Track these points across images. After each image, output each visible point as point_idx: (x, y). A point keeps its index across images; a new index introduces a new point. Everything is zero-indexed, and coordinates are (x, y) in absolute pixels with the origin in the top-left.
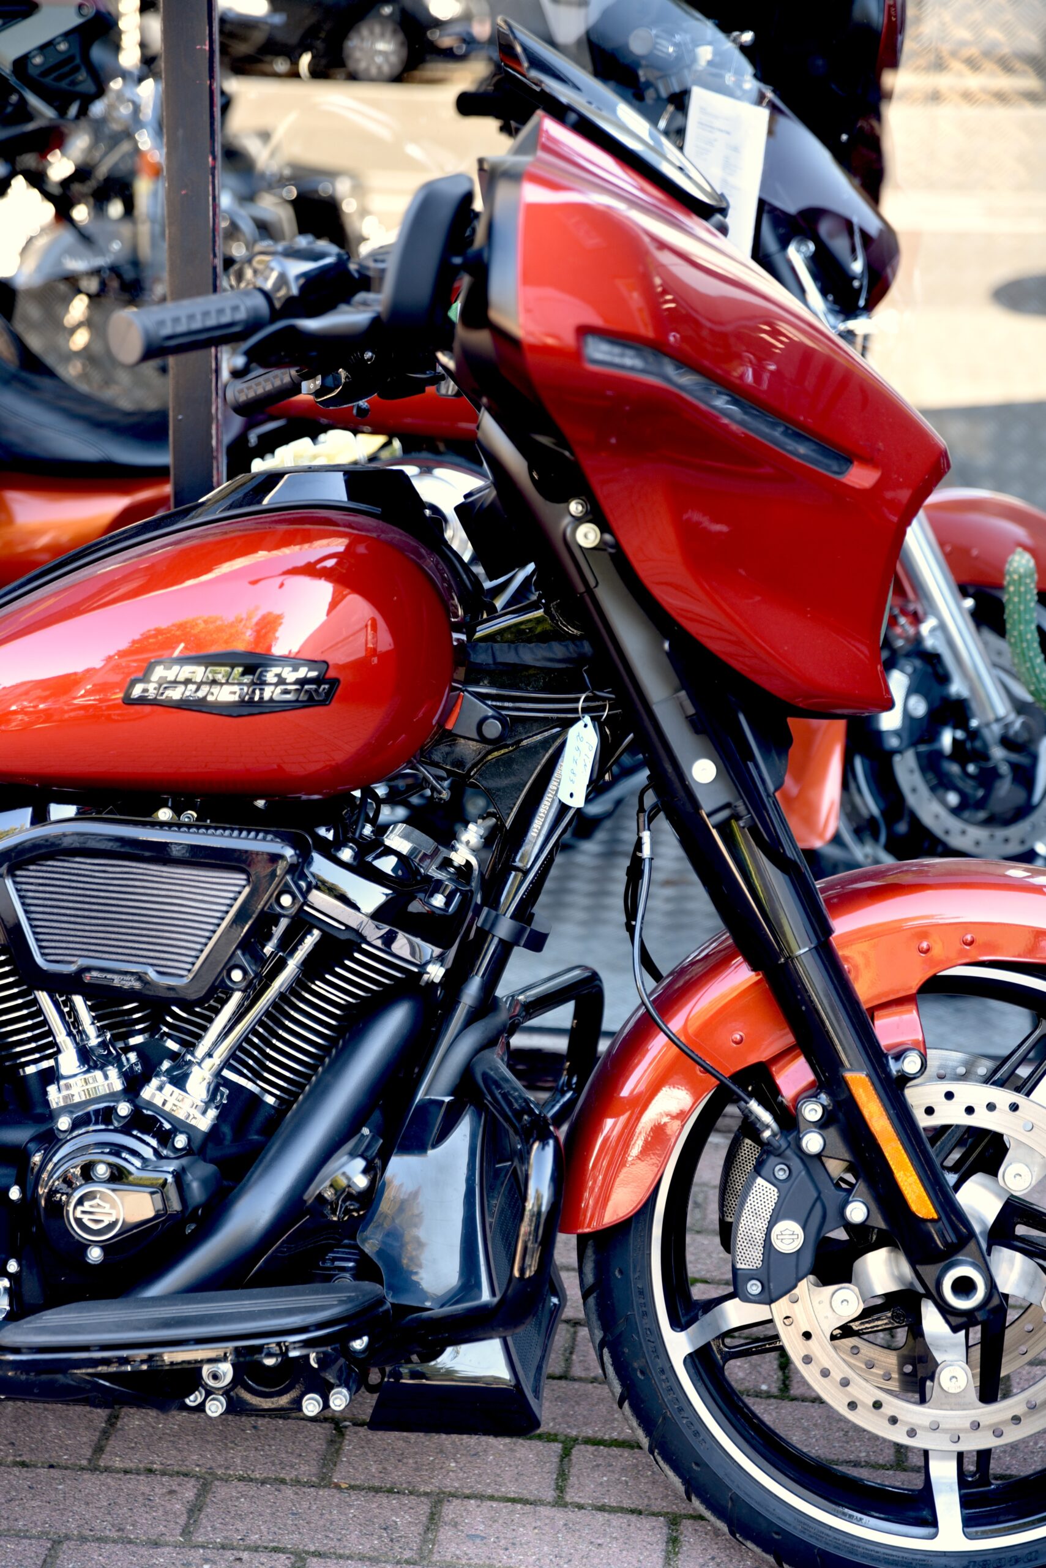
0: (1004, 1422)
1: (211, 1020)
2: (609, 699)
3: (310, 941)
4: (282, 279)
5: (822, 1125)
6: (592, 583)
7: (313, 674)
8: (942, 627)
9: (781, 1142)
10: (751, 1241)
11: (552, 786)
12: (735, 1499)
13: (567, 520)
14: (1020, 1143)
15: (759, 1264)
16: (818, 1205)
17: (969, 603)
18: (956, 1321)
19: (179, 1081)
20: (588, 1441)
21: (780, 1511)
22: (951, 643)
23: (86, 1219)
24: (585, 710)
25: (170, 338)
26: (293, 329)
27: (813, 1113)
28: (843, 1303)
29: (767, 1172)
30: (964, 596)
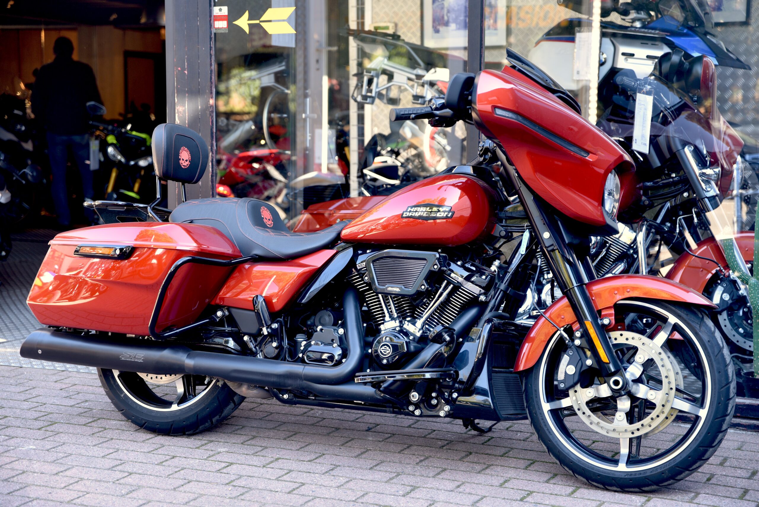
0: (635, 430)
3: (450, 288)
5: (581, 338)
6: (520, 186)
7: (447, 210)
9: (570, 344)
10: (562, 372)
11: (519, 250)
12: (559, 451)
14: (641, 349)
15: (564, 378)
16: (580, 362)
18: (616, 394)
19: (414, 324)
21: (572, 456)
23: (383, 351)
24: (527, 229)
25: (403, 114)
27: (578, 334)
28: (589, 393)
29: (567, 353)
30: (747, 263)
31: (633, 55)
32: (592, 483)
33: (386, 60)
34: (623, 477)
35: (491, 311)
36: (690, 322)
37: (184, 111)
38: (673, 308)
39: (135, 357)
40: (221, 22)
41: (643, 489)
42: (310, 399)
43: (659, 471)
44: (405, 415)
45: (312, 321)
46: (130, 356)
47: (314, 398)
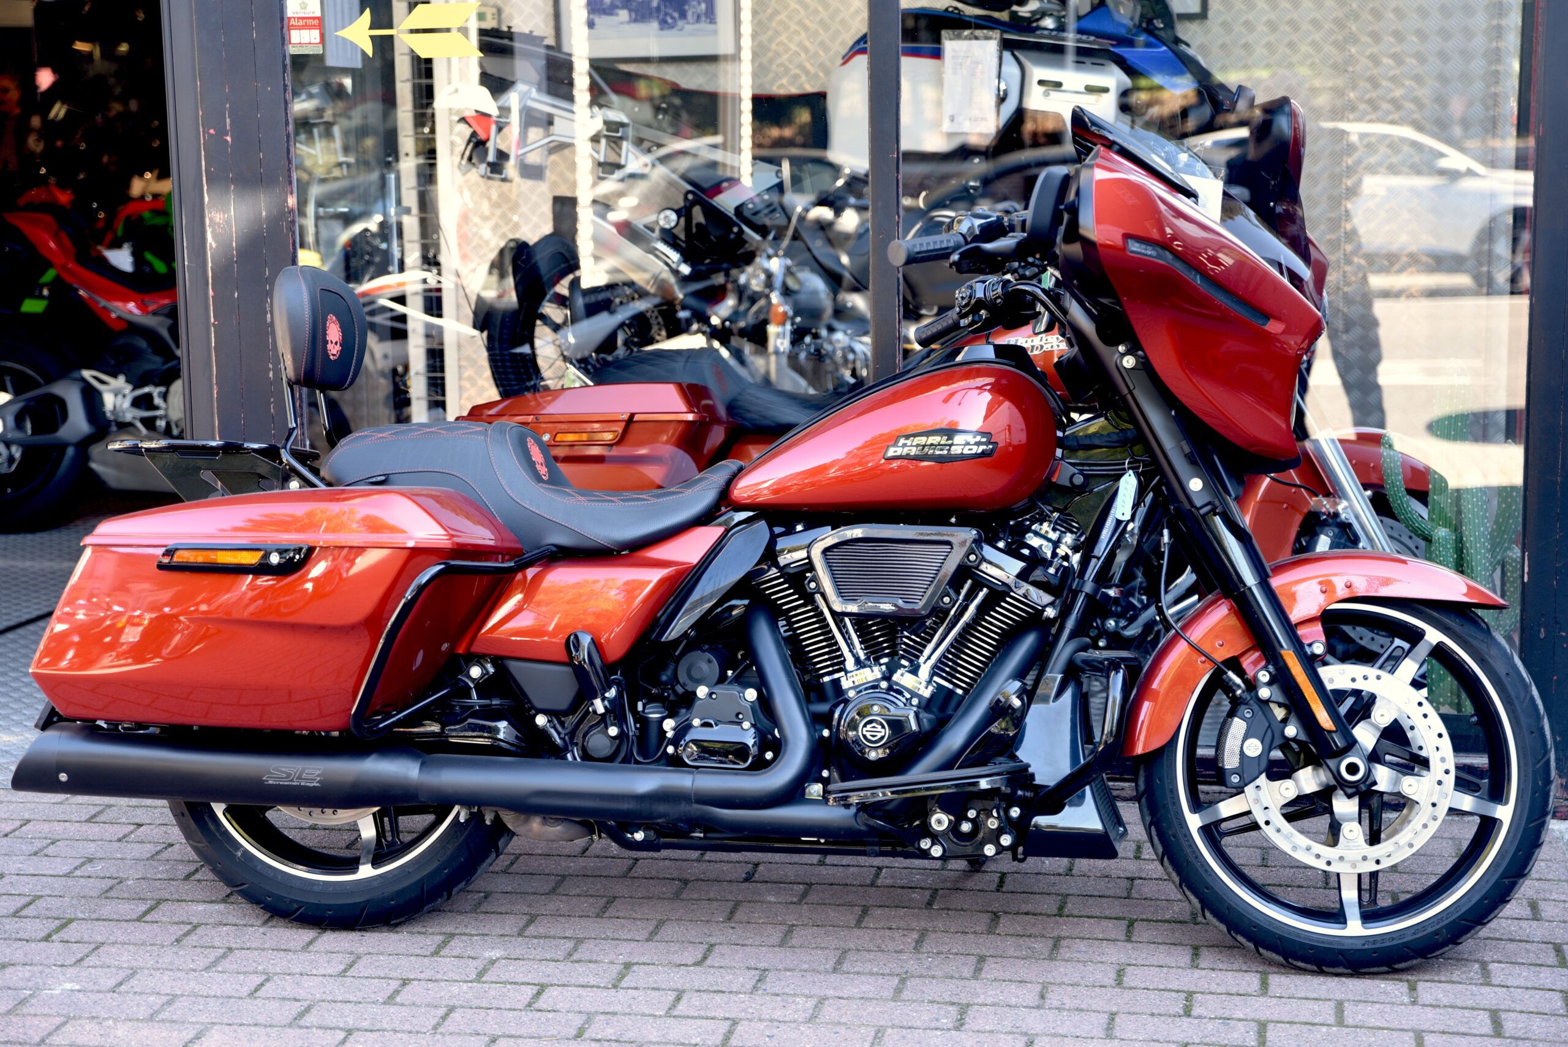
0: (1381, 856)
1: (925, 647)
2: (1143, 461)
3: (981, 595)
4: (971, 228)
5: (1269, 684)
6: (1132, 387)
7: (984, 440)
8: (1351, 506)
9: (1246, 696)
10: (1232, 753)
11: (1112, 511)
12: (1229, 907)
13: (1117, 355)
14: (1383, 698)
15: (1237, 765)
16: (1269, 731)
17: (1369, 493)
18: (1350, 791)
19: (914, 670)
20: (1142, 920)
21: (1255, 914)
22: (1357, 517)
23: (868, 735)
24: (1129, 468)
25: (918, 253)
26: (978, 247)
27: (1264, 677)
28: (1287, 790)
29: (1239, 714)
30: (1365, 489)
31: (1058, 85)
32: (1295, 963)
33: (534, 90)
34: (1360, 947)
35: (1071, 637)
36: (1470, 639)
37: (228, 221)
38: (1435, 614)
39: (299, 778)
40: (305, 32)
41: (1396, 966)
42: (692, 838)
43: (1430, 930)
44: (906, 858)
45: (669, 672)
46: (289, 775)
47: (702, 835)
